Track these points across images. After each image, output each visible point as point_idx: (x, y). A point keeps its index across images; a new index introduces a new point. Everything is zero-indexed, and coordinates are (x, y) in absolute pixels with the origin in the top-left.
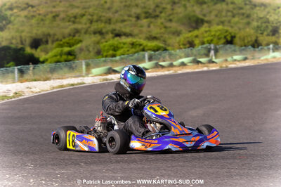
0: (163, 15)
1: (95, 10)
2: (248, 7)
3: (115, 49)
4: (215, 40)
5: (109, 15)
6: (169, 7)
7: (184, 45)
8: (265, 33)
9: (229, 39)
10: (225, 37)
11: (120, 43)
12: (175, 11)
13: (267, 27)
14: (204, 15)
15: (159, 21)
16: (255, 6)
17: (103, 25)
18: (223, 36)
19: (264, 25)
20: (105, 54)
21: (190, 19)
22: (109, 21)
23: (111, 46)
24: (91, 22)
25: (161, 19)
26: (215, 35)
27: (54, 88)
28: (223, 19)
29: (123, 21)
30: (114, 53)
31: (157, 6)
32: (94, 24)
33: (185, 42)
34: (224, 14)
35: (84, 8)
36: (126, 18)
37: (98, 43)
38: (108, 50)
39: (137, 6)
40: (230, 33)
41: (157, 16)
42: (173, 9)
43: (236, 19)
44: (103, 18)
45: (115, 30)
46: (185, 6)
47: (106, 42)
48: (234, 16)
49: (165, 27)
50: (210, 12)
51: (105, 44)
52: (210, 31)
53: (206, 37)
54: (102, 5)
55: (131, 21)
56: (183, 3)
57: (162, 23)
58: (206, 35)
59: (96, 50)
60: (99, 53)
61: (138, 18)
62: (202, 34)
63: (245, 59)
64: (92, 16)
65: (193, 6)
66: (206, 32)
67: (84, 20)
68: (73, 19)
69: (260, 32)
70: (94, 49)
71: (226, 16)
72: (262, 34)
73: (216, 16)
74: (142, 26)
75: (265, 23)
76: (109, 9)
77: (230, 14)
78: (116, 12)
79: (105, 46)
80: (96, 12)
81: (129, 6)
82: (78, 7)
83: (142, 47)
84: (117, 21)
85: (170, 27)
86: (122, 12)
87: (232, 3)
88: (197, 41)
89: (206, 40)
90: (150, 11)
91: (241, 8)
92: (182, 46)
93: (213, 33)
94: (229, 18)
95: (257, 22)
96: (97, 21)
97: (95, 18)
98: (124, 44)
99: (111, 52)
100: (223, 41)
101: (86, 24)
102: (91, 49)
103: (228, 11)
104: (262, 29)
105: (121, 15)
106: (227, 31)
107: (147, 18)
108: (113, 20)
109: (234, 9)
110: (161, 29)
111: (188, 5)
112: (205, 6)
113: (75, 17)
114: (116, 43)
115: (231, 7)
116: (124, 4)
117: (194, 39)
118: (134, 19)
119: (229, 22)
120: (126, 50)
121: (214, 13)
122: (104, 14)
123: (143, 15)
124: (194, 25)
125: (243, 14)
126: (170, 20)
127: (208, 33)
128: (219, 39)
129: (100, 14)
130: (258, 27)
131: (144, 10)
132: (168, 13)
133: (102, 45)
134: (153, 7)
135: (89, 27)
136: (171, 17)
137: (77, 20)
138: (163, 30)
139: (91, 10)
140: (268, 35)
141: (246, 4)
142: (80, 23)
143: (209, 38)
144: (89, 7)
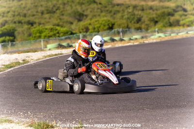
0: (58, 11)
1: (16, 8)
2: (110, 6)
3: (41, 32)
4: (102, 26)
5: (25, 12)
6: (61, 6)
7: (83, 29)
8: (133, 22)
9: (111, 26)
10: (108, 25)
11: (43, 29)
12: (65, 9)
13: (134, 18)
14: (84, 11)
15: (56, 15)
16: (114, 5)
17: (22, 18)
18: (107, 24)
19: (132, 17)
20: (34, 35)
21: (75, 14)
22: (25, 16)
23: (38, 31)
24: (14, 16)
25: (57, 13)
26: (101, 24)
27: (46, 57)
28: (96, 14)
29: (34, 15)
30: (40, 35)
31: (54, 6)
32: (15, 17)
33: (83, 28)
34: (96, 10)
35: (9, 7)
36: (35, 13)
37: (29, 29)
38: (36, 33)
39: (42, 6)
40: (111, 22)
41: (54, 12)
42: (64, 8)
43: (103, 14)
44: (21, 14)
45: (29, 21)
46: (71, 6)
47: (35, 28)
48: (102, 12)
49: (60, 19)
50: (87, 9)
51: (34, 29)
52: (98, 21)
53: (96, 25)
54: (20, 6)
55: (38, 15)
56: (70, 4)
57: (58, 17)
58: (95, 23)
59: (28, 33)
60: (30, 35)
61: (42, 13)
62: (94, 22)
63: (142, 38)
64: (14, 12)
65: (76, 6)
66: (96, 21)
67: (10, 14)
68: (2, 14)
69: (129, 21)
70: (27, 32)
71: (97, 12)
72: (131, 22)
73: (91, 12)
74: (45, 18)
75: (132, 15)
76: (24, 8)
77: (99, 10)
78: (29, 10)
79: (34, 31)
80: (17, 10)
81: (36, 6)
82: (5, 7)
83: (57, 31)
84: (29, 15)
85: (63, 19)
86: (32, 10)
87: (100, 4)
88: (90, 27)
89: (96, 26)
90: (50, 9)
91: (106, 7)
92: (81, 31)
93: (100, 22)
94: (99, 13)
95: (127, 15)
96: (17, 15)
97: (16, 13)
98: (46, 29)
99: (38, 35)
100: (107, 27)
101: (10, 17)
102: (25, 32)
103: (98, 9)
104: (131, 19)
105: (32, 12)
106: (109, 21)
107: (48, 13)
108: (27, 15)
109: (102, 7)
110: (57, 20)
111: (73, 5)
112: (83, 6)
113: (4, 13)
114: (41, 29)
115: (100, 6)
116: (34, 5)
117: (88, 26)
118: (40, 14)
119: (99, 15)
120: (47, 33)
121: (89, 10)
122: (21, 11)
123: (45, 12)
124: (78, 17)
125: (107, 11)
126: (63, 15)
127: (97, 22)
128: (104, 26)
129: (19, 11)
130: (128, 18)
131: (46, 9)
132: (61, 10)
133: (32, 30)
134: (51, 7)
135: (14, 19)
136: (63, 13)
137: (5, 15)
138: (59, 21)
139: (13, 9)
140: (134, 23)
141: (109, 5)
142: (7, 16)
143: (98, 25)
144: (12, 7)
